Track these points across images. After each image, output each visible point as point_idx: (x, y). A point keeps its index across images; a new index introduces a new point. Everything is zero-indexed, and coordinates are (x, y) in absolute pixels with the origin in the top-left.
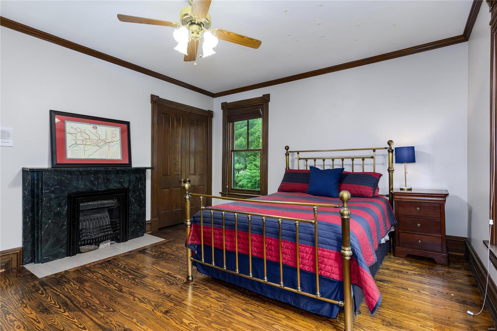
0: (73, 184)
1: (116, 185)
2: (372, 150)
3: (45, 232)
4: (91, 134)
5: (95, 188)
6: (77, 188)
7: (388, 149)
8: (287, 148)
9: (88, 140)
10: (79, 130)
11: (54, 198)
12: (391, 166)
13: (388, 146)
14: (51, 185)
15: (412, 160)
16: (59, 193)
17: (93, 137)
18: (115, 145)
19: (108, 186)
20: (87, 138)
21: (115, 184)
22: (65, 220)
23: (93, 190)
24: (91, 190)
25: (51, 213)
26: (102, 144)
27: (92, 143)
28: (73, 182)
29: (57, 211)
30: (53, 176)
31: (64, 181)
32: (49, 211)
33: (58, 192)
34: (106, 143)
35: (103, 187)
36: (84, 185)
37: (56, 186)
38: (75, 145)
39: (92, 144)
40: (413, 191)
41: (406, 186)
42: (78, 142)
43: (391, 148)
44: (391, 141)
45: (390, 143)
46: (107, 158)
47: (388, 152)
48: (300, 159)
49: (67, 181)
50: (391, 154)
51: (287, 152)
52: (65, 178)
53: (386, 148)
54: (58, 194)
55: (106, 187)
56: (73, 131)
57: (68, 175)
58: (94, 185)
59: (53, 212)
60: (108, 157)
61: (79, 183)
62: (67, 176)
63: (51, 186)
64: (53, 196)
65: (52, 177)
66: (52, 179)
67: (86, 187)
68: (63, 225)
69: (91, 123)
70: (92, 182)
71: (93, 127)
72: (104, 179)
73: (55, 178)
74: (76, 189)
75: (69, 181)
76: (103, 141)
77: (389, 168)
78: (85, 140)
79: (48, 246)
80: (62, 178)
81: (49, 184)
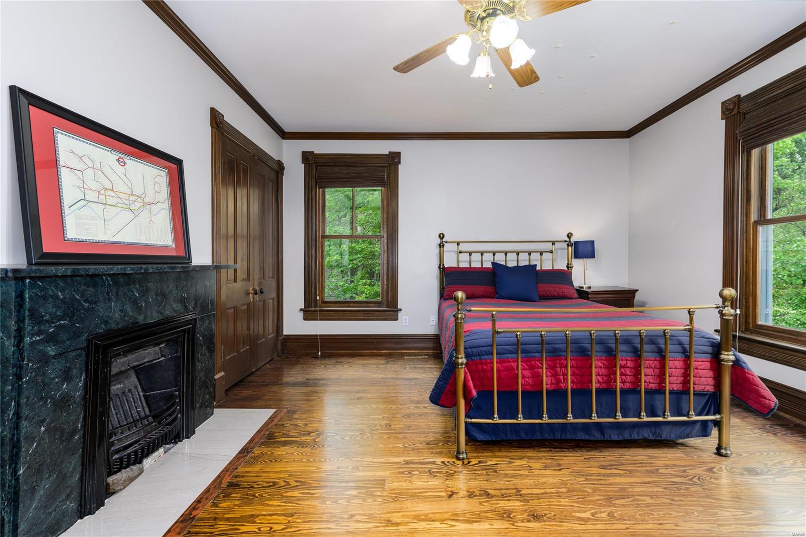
0: (98, 311)
1: (177, 307)
2: (551, 243)
3: (28, 467)
4: (113, 177)
5: (141, 319)
6: (106, 322)
7: (567, 243)
8: (442, 236)
9: (110, 193)
10: (91, 164)
11: (54, 357)
12: (570, 262)
13: (568, 239)
14: (47, 317)
15: (592, 255)
16: (68, 340)
17: (120, 187)
18: (161, 211)
19: (163, 311)
20: (108, 188)
21: (175, 306)
22: (80, 414)
23: (137, 323)
24: (133, 323)
25: (45, 404)
26: (138, 205)
27: (120, 201)
28: (99, 306)
29: (62, 394)
30: (52, 291)
31: (81, 304)
32: (42, 398)
33: (65, 339)
34: (146, 204)
35: (154, 313)
36: (121, 311)
37: (59, 320)
38: (82, 203)
39: (119, 205)
40: (592, 289)
41: (585, 284)
42: (91, 196)
43: (570, 241)
44: (571, 234)
45: (570, 235)
46: (148, 242)
47: (566, 246)
48: (460, 252)
49: (86, 305)
50: (570, 248)
51: (441, 242)
52: (82, 296)
53: (565, 241)
54: (63, 342)
55: (161, 314)
56: (75, 163)
57: (88, 287)
58: (139, 309)
59: (51, 398)
60: (150, 240)
61: (111, 307)
62: (85, 290)
63: (47, 321)
64: (51, 351)
65: (52, 294)
66: (51, 300)
67: (125, 316)
68: (74, 432)
69: (113, 148)
70: (135, 303)
71: (118, 160)
72: (157, 295)
73: (58, 297)
74: (106, 325)
75: (90, 303)
76: (139, 200)
77: (568, 264)
78: (103, 192)
79: (36, 508)
80: (74, 295)
81: (42, 316)
